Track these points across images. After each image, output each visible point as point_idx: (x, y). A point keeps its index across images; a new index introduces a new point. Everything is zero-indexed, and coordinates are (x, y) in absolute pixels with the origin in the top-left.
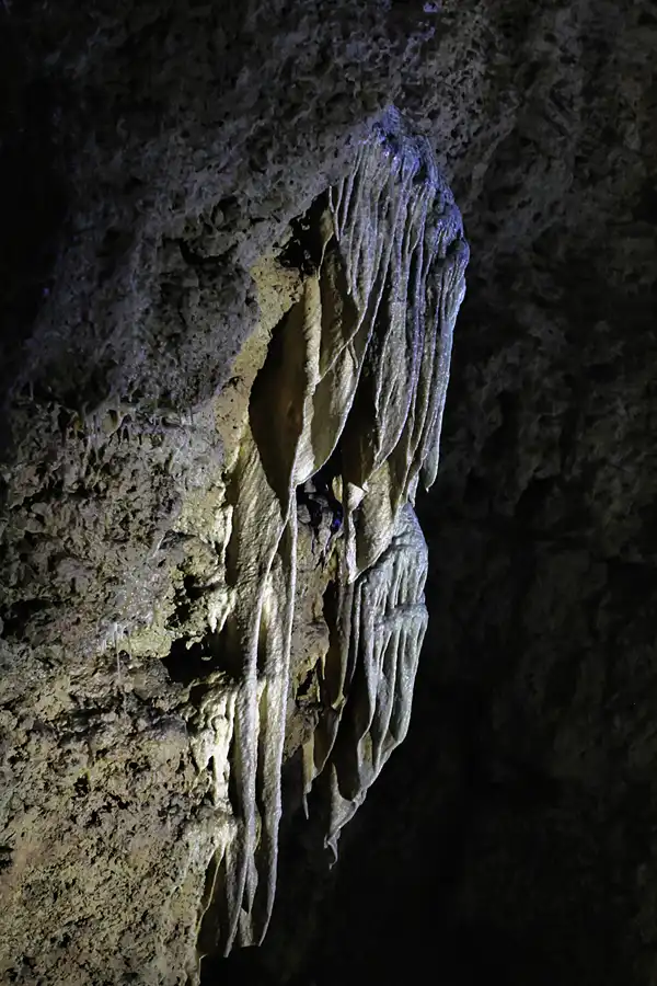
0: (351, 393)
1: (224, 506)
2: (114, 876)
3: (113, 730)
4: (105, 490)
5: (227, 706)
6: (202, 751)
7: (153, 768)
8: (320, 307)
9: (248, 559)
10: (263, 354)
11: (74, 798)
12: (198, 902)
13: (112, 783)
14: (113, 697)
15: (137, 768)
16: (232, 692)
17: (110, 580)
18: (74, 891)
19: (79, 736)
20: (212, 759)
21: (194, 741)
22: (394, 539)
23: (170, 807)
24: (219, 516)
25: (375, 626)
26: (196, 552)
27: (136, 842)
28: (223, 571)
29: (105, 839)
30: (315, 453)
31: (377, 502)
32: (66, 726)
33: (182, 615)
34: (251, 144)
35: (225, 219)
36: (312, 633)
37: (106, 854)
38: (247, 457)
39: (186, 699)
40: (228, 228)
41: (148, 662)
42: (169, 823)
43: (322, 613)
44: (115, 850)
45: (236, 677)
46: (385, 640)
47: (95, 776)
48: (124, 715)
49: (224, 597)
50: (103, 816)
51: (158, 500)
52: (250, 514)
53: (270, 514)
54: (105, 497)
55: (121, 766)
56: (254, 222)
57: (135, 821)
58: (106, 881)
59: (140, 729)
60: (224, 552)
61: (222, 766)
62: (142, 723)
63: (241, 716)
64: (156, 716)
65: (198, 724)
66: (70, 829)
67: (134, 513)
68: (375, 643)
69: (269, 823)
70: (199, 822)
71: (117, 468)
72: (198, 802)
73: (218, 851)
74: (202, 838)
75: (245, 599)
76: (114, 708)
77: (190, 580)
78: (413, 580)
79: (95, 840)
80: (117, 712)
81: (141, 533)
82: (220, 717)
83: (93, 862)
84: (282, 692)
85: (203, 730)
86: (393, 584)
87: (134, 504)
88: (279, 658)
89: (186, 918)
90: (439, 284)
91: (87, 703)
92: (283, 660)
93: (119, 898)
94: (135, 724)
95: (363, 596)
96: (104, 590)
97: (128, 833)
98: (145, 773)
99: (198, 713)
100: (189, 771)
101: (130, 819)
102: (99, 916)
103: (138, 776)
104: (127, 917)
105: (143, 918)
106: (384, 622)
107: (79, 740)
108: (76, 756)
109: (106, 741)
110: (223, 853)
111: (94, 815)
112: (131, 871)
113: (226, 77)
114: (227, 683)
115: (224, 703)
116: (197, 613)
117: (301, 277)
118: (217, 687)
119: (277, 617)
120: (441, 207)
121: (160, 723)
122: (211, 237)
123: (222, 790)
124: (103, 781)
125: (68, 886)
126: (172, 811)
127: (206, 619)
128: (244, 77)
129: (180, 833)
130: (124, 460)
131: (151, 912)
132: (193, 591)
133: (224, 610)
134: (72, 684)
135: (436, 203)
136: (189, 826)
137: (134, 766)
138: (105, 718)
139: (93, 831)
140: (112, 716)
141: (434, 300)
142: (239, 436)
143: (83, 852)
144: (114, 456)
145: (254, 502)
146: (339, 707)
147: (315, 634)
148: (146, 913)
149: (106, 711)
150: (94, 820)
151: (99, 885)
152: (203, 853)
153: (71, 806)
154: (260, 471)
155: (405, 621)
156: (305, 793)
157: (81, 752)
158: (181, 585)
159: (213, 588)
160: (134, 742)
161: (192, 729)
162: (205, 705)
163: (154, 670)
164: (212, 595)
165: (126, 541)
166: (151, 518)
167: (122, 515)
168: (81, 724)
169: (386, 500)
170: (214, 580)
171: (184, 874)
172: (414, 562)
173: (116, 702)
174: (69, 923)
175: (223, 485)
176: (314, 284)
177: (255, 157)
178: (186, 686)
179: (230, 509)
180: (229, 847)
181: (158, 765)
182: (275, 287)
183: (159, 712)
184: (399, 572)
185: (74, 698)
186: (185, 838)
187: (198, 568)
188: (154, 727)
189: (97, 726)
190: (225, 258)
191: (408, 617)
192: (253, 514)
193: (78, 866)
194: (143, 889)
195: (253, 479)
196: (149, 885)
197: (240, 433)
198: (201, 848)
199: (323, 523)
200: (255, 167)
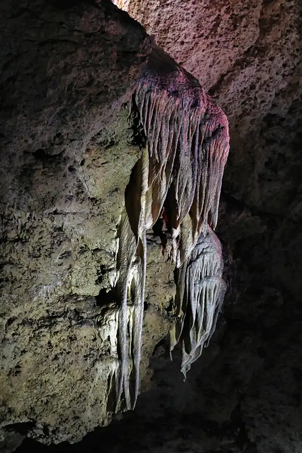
0: (165, 194)
1: (116, 238)
2: (65, 379)
3: (62, 324)
4: (28, 239)
5: (115, 316)
6: (103, 333)
7: (78, 340)
8: (148, 160)
9: (124, 259)
10: (128, 179)
11: (47, 349)
12: (106, 391)
13: (61, 344)
14: (65, 312)
15: (72, 339)
16: (117, 311)
17: (33, 271)
18: (48, 384)
19: (47, 326)
20: (109, 336)
21: (100, 329)
22: (203, 249)
23: (90, 354)
24: (114, 242)
25: (195, 284)
26: (103, 256)
27: (73, 366)
28: (116, 263)
29: (60, 365)
30: (153, 217)
31: (187, 236)
32: (43, 322)
33: (100, 281)
34: (59, 114)
35: (59, 141)
36: (166, 287)
37: (61, 371)
38: (124, 219)
39: (100, 313)
40: (60, 144)
41: (87, 298)
42: (88, 360)
43: (173, 279)
44: (64, 369)
45: (119, 305)
46: (199, 290)
47: (54, 341)
48: (67, 319)
49: (115, 274)
50: (60, 356)
51: (54, 242)
52: (125, 242)
53: (132, 241)
54: (28, 241)
55: (66, 338)
56: (71, 141)
57: (73, 359)
58: (62, 381)
59: (73, 324)
60: (116, 256)
61: (114, 340)
62: (74, 322)
63: (120, 320)
64: (80, 320)
65: (102, 323)
66: (46, 361)
67: (43, 246)
68: (195, 291)
69: (135, 362)
70: (102, 360)
71: (32, 231)
72: (104, 353)
73: (111, 372)
74: (104, 367)
75: (123, 274)
76: (63, 316)
77: (102, 267)
78: (212, 266)
79: (57, 366)
80: (64, 318)
81: (46, 254)
82: (112, 320)
83: (56, 373)
84: (141, 311)
85: (103, 325)
86: (203, 268)
87: (42, 243)
88: (140, 298)
89: (100, 397)
90: (208, 148)
91: (53, 314)
92: (141, 298)
93: (68, 388)
94: (70, 322)
95: (189, 273)
96: (30, 275)
97: (70, 363)
98: (75, 341)
99: (103, 318)
100: (98, 340)
101: (71, 359)
102: (60, 394)
103: (72, 342)
104: (73, 395)
105: (80, 396)
106: (199, 283)
107: (46, 328)
108: (45, 333)
109: (58, 328)
110: (113, 373)
111: (56, 356)
112: (72, 378)
113: (43, 93)
114: (115, 307)
115: (114, 315)
116: (105, 280)
117: (140, 149)
118: (112, 308)
119: (139, 281)
120: (208, 116)
121: (81, 322)
122: (53, 147)
123: (114, 349)
124: (58, 343)
125: (46, 382)
126: (91, 356)
127: (109, 282)
128: (51, 92)
129: (94, 365)
130: (35, 228)
131: (83, 394)
132: (104, 271)
133: (115, 279)
134: (47, 306)
135: (206, 114)
136: (97, 362)
137: (71, 338)
138: (59, 320)
139: (55, 362)
140: (62, 319)
141: (206, 154)
142: (121, 211)
143: (51, 370)
144: (31, 226)
145: (126, 237)
146: (181, 317)
147: (167, 288)
148: (81, 394)
149: (60, 317)
150: (56, 358)
151: (59, 382)
152: (104, 372)
153: (46, 352)
154: (129, 225)
155: (207, 283)
156: (170, 350)
157: (47, 332)
158: (99, 268)
159: (111, 270)
160: (70, 329)
161: (99, 324)
162: (106, 316)
163: (89, 301)
164: (110, 273)
165: (39, 256)
166: (50, 248)
167: (38, 248)
168: (48, 322)
169: (191, 235)
170: (111, 267)
171: (96, 380)
172: (212, 259)
173: (64, 314)
174: (48, 396)
175: (116, 230)
176: (146, 151)
177: (62, 119)
178: (101, 308)
179: (118, 239)
180: (116, 371)
181: (80, 338)
182: (128, 153)
183: (82, 318)
184: (205, 263)
185: (48, 311)
186: (96, 366)
187: (105, 262)
188: (78, 324)
189: (55, 323)
190: (60, 155)
191: (209, 281)
192: (126, 242)
193: (49, 374)
194: (78, 385)
195: (126, 228)
196: (80, 384)
197: (121, 210)
198: (103, 370)
199: (168, 243)
200: (64, 123)
